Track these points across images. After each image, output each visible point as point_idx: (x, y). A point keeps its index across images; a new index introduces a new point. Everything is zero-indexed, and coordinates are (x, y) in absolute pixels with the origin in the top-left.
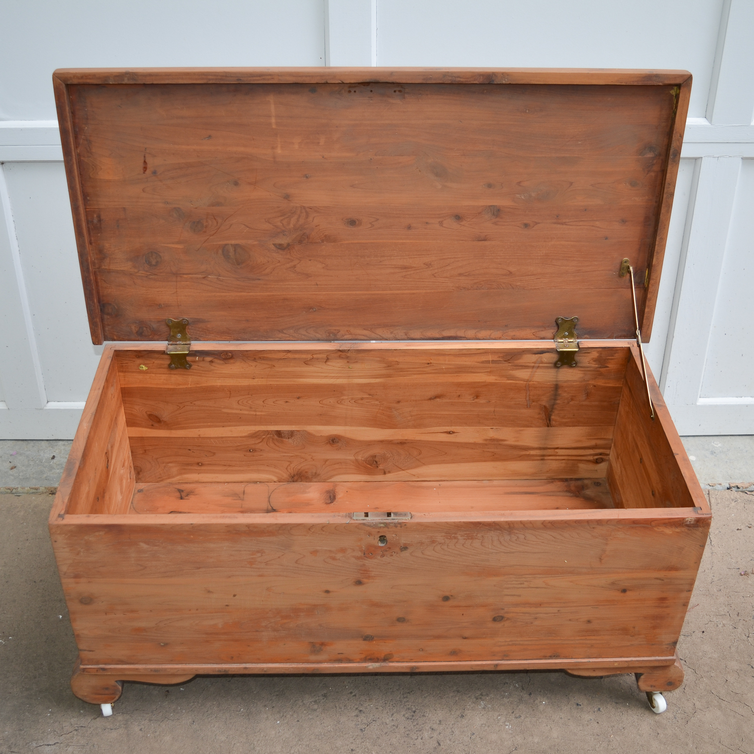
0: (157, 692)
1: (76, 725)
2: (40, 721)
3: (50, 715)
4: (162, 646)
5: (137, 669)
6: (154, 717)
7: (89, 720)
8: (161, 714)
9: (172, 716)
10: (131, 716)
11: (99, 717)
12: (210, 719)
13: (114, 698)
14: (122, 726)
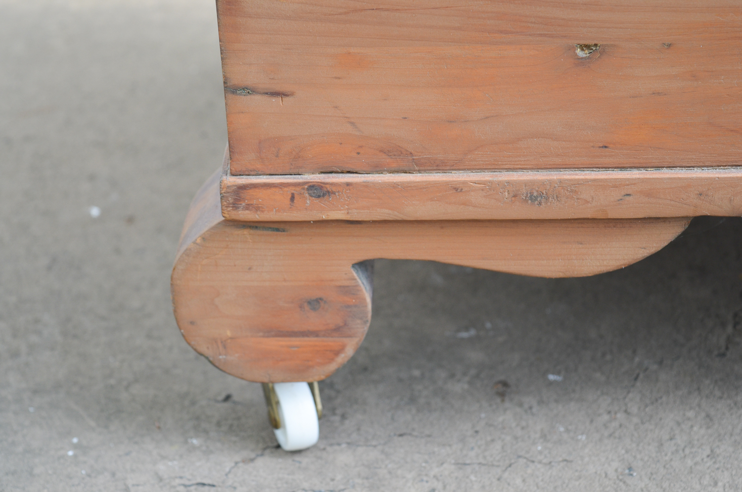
0: (466, 386)
1: (178, 481)
2: (37, 471)
3: (75, 456)
4: (581, 61)
5: (457, 189)
6: (472, 454)
7: (228, 465)
8: (498, 446)
9: (540, 452)
10: (383, 452)
11: (262, 455)
12: (689, 462)
13: (337, 353)
14: (358, 481)
